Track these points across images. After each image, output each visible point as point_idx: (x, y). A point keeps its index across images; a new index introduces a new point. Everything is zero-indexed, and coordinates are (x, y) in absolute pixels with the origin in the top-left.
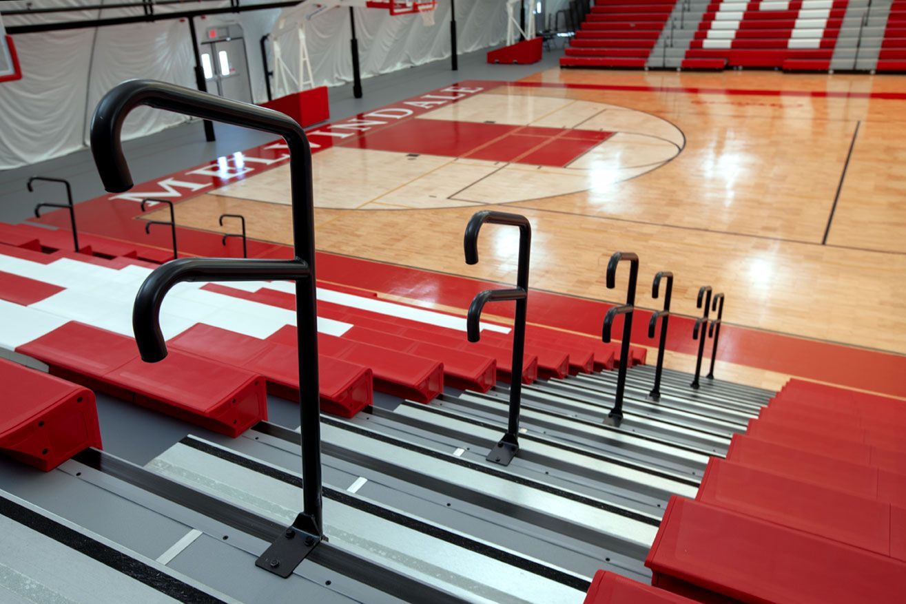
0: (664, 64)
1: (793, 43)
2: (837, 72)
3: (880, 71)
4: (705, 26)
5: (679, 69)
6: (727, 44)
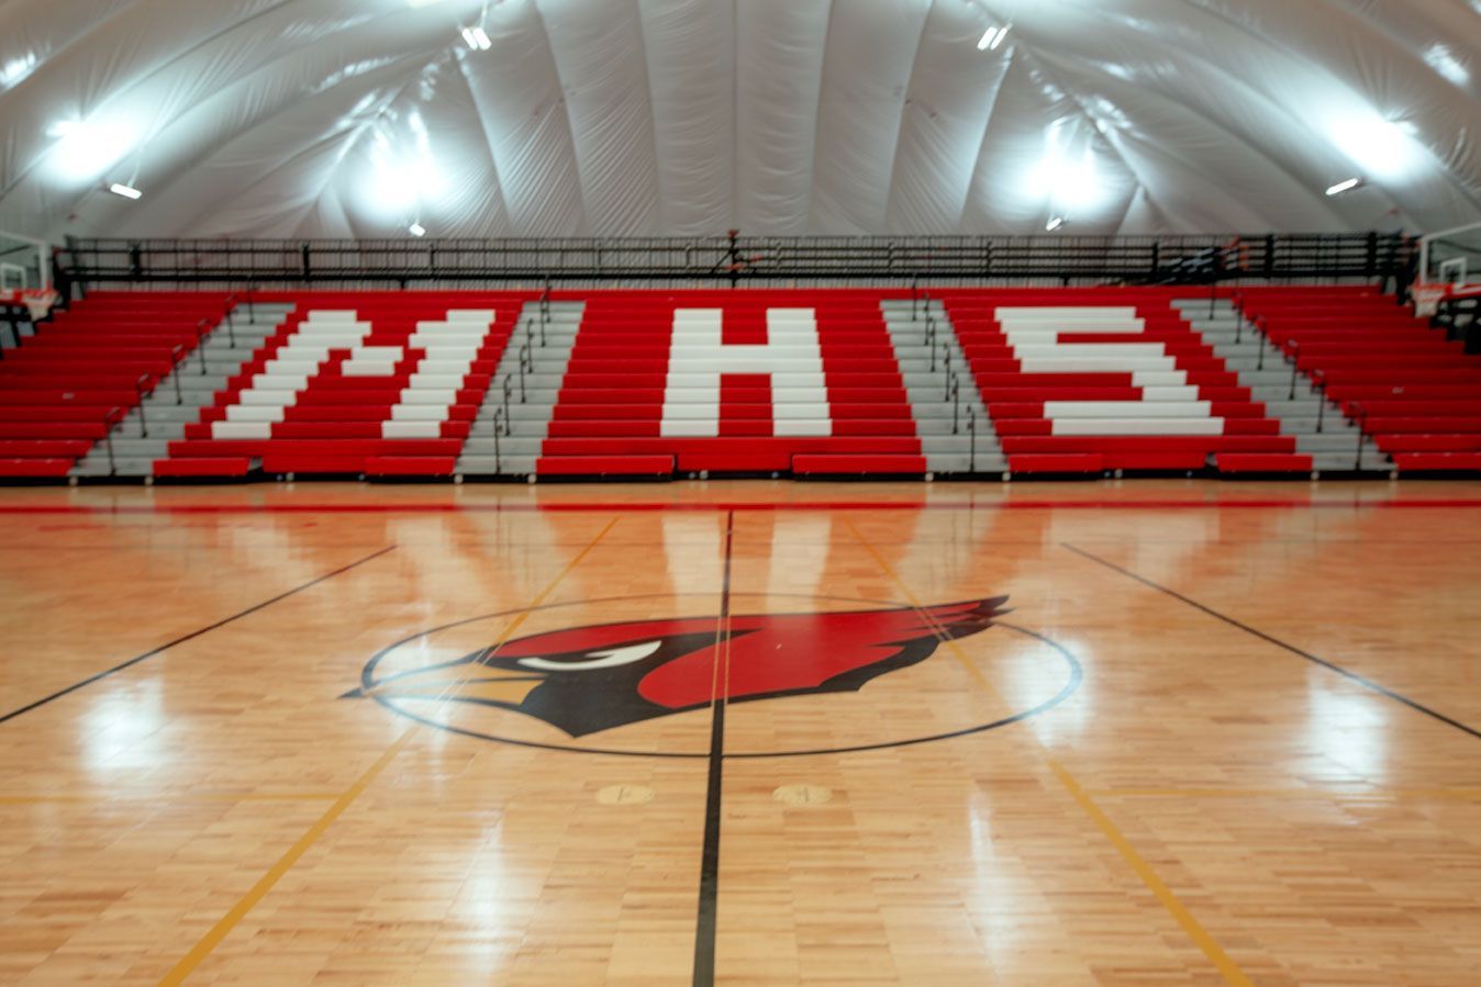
0: (114, 471)
1: (390, 430)
2: (470, 479)
3: (543, 479)
4: (229, 396)
5: (149, 481)
6: (264, 432)
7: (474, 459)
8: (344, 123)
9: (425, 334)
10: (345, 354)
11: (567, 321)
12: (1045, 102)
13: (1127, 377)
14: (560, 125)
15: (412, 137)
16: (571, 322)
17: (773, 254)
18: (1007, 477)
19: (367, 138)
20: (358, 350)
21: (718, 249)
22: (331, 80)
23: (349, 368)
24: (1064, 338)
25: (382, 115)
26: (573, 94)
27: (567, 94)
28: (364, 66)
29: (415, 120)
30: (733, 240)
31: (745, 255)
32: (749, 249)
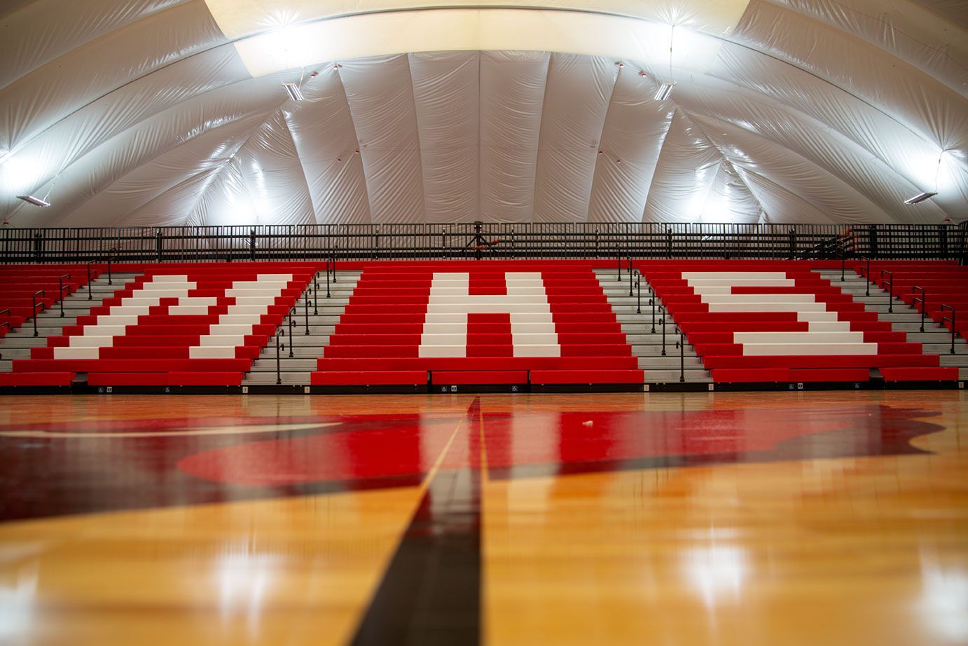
1: (195, 353)
3: (318, 390)
7: (261, 374)
8: (206, 165)
9: (238, 289)
10: (175, 302)
11: (349, 281)
12: (695, 152)
13: (794, 315)
14: (357, 168)
15: (252, 177)
16: (352, 282)
17: (508, 238)
18: (711, 387)
19: (220, 178)
20: (184, 299)
21: (466, 235)
22: (196, 131)
23: (173, 311)
24: (736, 290)
25: (232, 160)
26: (365, 146)
27: (361, 145)
28: (218, 122)
29: (256, 166)
30: (478, 228)
31: (488, 239)
32: (490, 234)
